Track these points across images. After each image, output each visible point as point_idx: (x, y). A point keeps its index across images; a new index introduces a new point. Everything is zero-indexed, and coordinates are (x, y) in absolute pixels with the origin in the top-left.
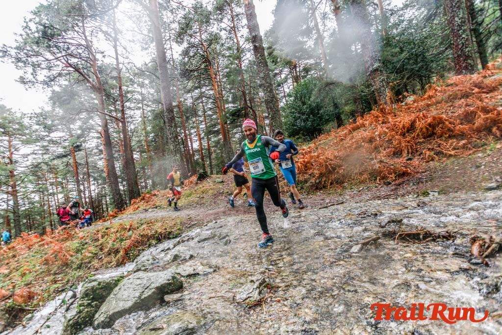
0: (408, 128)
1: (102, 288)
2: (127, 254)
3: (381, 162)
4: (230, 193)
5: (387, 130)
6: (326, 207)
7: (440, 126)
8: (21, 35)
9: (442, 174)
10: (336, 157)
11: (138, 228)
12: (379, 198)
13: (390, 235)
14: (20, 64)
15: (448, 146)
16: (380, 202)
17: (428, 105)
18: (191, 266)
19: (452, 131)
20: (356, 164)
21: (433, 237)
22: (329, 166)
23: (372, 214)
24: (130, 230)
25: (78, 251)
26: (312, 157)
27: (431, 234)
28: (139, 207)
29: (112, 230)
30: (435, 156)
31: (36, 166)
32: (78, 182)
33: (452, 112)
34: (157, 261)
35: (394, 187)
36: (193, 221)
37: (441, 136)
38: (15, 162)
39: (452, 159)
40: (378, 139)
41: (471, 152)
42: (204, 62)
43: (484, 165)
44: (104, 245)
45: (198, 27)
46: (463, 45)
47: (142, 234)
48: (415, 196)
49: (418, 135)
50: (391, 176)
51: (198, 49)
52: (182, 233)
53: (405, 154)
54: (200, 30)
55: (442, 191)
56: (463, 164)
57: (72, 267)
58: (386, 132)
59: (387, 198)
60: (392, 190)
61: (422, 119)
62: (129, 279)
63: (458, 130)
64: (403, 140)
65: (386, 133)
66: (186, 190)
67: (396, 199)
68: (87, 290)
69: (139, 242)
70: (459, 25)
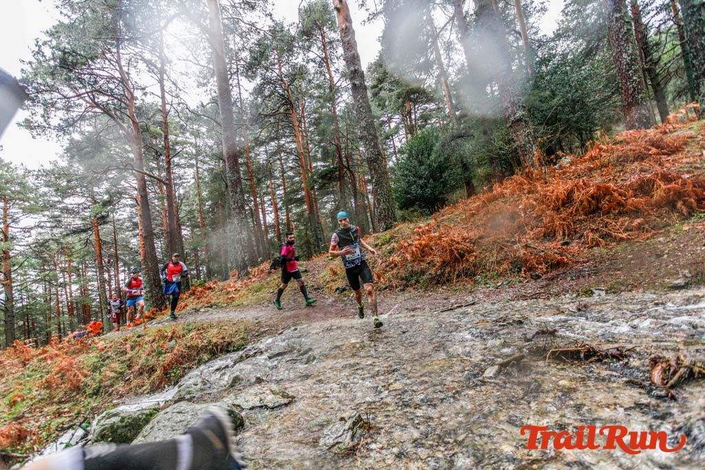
0: (563, 200)
1: (126, 426)
2: (166, 374)
3: (527, 246)
4: (316, 287)
5: (535, 203)
6: (451, 309)
7: (607, 198)
8: (30, 63)
9: (610, 264)
10: (464, 239)
11: (184, 336)
12: (524, 298)
13: (540, 353)
15: (618, 227)
16: (525, 303)
17: (590, 170)
18: (256, 395)
19: (623, 205)
20: (492, 249)
21: (598, 356)
22: (456, 252)
23: (514, 321)
24: (172, 338)
25: (95, 368)
26: (431, 239)
27: (595, 353)
28: (186, 305)
29: (147, 339)
30: (600, 239)
31: (42, 245)
32: (101, 268)
33: (622, 180)
34: (208, 385)
35: (545, 282)
36: (262, 327)
37: (608, 213)
38: (12, 238)
39: (624, 244)
40: (523, 215)
41: (649, 235)
42: (283, 105)
43: (668, 254)
44: (134, 360)
45: (276, 57)
46: (635, 90)
47: (189, 344)
48: (574, 295)
49: (577, 210)
50: (540, 267)
51: (276, 87)
52: (247, 344)
53: (559, 236)
54: (279, 61)
55: (611, 289)
56: (639, 251)
57: (85, 392)
58: (533, 205)
59: (536, 298)
60: (542, 287)
61: (582, 188)
62: (167, 413)
63: (631, 205)
64: (556, 217)
65: (533, 207)
66: (255, 282)
67: (548, 299)
68: (104, 430)
69: (185, 357)
70: (628, 64)
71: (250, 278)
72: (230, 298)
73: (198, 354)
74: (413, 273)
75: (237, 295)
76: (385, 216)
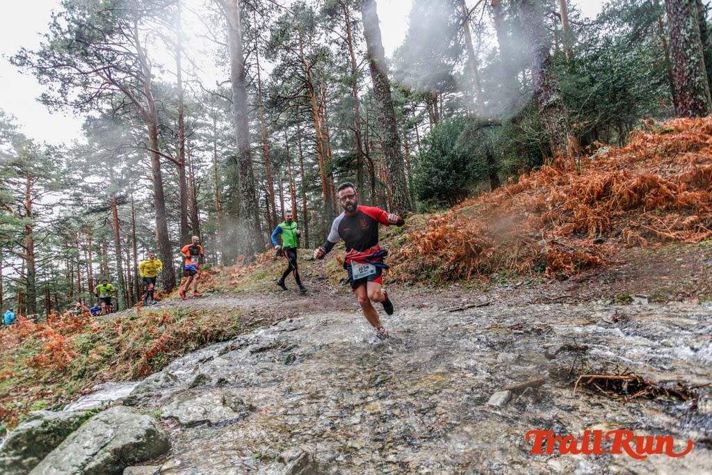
0: (599, 193)
2: (150, 361)
3: (553, 243)
4: (320, 276)
5: (565, 195)
6: (461, 310)
7: (653, 191)
8: (46, 35)
9: (654, 268)
10: (482, 232)
11: (174, 321)
12: (547, 301)
13: (566, 377)
14: (45, 77)
15: (664, 225)
16: (548, 307)
17: (632, 161)
19: (672, 200)
20: (513, 245)
21: (648, 390)
22: (472, 246)
23: (533, 329)
24: (163, 322)
25: (84, 350)
26: (446, 230)
27: (644, 385)
29: (140, 322)
30: (641, 238)
31: (63, 222)
32: (118, 247)
33: (671, 172)
35: (572, 285)
36: (257, 317)
37: (653, 208)
38: (35, 214)
39: (671, 245)
40: (550, 208)
41: (704, 235)
42: (304, 87)
44: (123, 344)
45: (298, 37)
46: (691, 72)
47: (177, 331)
48: (608, 302)
49: (615, 204)
50: (567, 266)
51: (296, 69)
52: (239, 334)
53: (592, 234)
54: (301, 41)
55: (655, 297)
56: (691, 254)
57: (71, 374)
58: (563, 197)
59: (561, 302)
60: (570, 290)
61: (623, 179)
62: (97, 419)
63: (684, 199)
64: (590, 211)
65: (563, 200)
66: (259, 269)
67: (576, 304)
68: (18, 436)
69: (172, 344)
70: (686, 41)
71: (255, 264)
72: (233, 284)
73: (186, 342)
74: (424, 267)
75: (241, 281)
76: (400, 205)
